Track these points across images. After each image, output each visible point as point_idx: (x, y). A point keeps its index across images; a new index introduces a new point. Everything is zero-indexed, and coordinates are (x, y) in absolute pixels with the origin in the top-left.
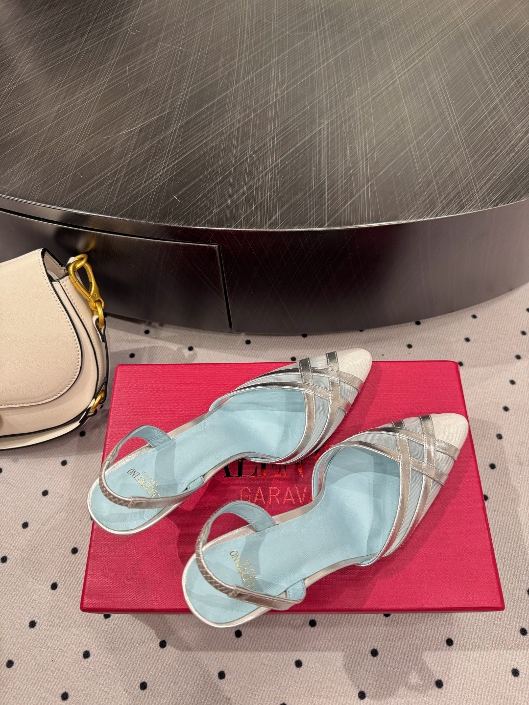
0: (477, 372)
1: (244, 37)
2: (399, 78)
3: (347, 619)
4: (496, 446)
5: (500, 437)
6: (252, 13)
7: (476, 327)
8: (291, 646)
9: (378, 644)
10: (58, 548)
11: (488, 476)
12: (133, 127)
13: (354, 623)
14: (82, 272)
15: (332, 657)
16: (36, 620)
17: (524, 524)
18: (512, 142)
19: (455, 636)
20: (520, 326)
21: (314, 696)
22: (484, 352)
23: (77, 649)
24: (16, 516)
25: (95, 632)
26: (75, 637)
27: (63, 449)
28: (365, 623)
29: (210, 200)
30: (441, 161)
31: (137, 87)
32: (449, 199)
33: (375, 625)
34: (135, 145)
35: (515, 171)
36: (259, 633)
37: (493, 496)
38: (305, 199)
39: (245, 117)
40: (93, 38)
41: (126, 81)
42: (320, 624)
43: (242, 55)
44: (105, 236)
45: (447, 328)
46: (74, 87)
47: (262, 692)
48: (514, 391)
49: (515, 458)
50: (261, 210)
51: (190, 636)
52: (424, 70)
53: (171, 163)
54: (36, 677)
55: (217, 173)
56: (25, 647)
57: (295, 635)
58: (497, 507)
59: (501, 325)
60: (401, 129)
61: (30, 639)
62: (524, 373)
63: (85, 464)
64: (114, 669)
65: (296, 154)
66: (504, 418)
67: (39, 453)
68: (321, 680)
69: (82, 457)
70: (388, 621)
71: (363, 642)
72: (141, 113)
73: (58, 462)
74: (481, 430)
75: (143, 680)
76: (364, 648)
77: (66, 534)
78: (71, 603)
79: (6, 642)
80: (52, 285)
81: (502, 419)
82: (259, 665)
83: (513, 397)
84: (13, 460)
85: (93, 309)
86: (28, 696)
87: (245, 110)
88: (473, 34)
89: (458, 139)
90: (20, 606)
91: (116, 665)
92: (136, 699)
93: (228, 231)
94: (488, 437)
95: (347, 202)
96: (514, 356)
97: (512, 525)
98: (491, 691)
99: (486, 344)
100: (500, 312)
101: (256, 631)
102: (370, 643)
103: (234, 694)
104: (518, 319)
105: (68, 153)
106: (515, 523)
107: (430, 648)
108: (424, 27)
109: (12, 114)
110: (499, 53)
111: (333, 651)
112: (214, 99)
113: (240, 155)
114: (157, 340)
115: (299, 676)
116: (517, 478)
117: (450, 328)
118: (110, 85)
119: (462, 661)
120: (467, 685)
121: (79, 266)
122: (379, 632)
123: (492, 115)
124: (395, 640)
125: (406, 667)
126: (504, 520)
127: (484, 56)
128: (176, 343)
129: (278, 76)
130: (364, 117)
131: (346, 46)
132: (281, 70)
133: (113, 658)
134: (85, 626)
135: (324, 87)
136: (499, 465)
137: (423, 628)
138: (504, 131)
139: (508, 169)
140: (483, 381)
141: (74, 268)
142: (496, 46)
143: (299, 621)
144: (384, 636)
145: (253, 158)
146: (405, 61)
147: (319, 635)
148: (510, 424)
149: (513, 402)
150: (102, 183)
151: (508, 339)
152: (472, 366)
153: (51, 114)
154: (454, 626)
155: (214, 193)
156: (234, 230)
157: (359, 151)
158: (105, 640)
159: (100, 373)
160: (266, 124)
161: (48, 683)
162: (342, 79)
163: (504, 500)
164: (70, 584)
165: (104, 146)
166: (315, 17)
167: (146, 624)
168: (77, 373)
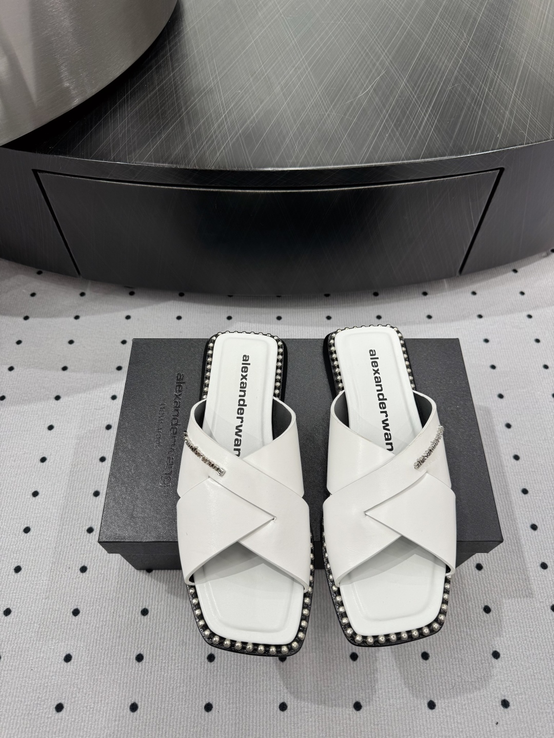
12: (365, 90)
29: (488, 129)
34: (382, 102)
39: (455, 63)
40: (255, 28)
41: (322, 56)
50: (535, 126)
53: (427, 109)
55: (473, 108)
72: (361, 77)
105: (325, 121)
109: (239, 101)
113: (480, 91)
118: (310, 62)
129: (452, 29)
132: (451, 24)
145: (493, 92)
150: (381, 137)
153: (278, 94)
155: (486, 122)
165: (354, 109)
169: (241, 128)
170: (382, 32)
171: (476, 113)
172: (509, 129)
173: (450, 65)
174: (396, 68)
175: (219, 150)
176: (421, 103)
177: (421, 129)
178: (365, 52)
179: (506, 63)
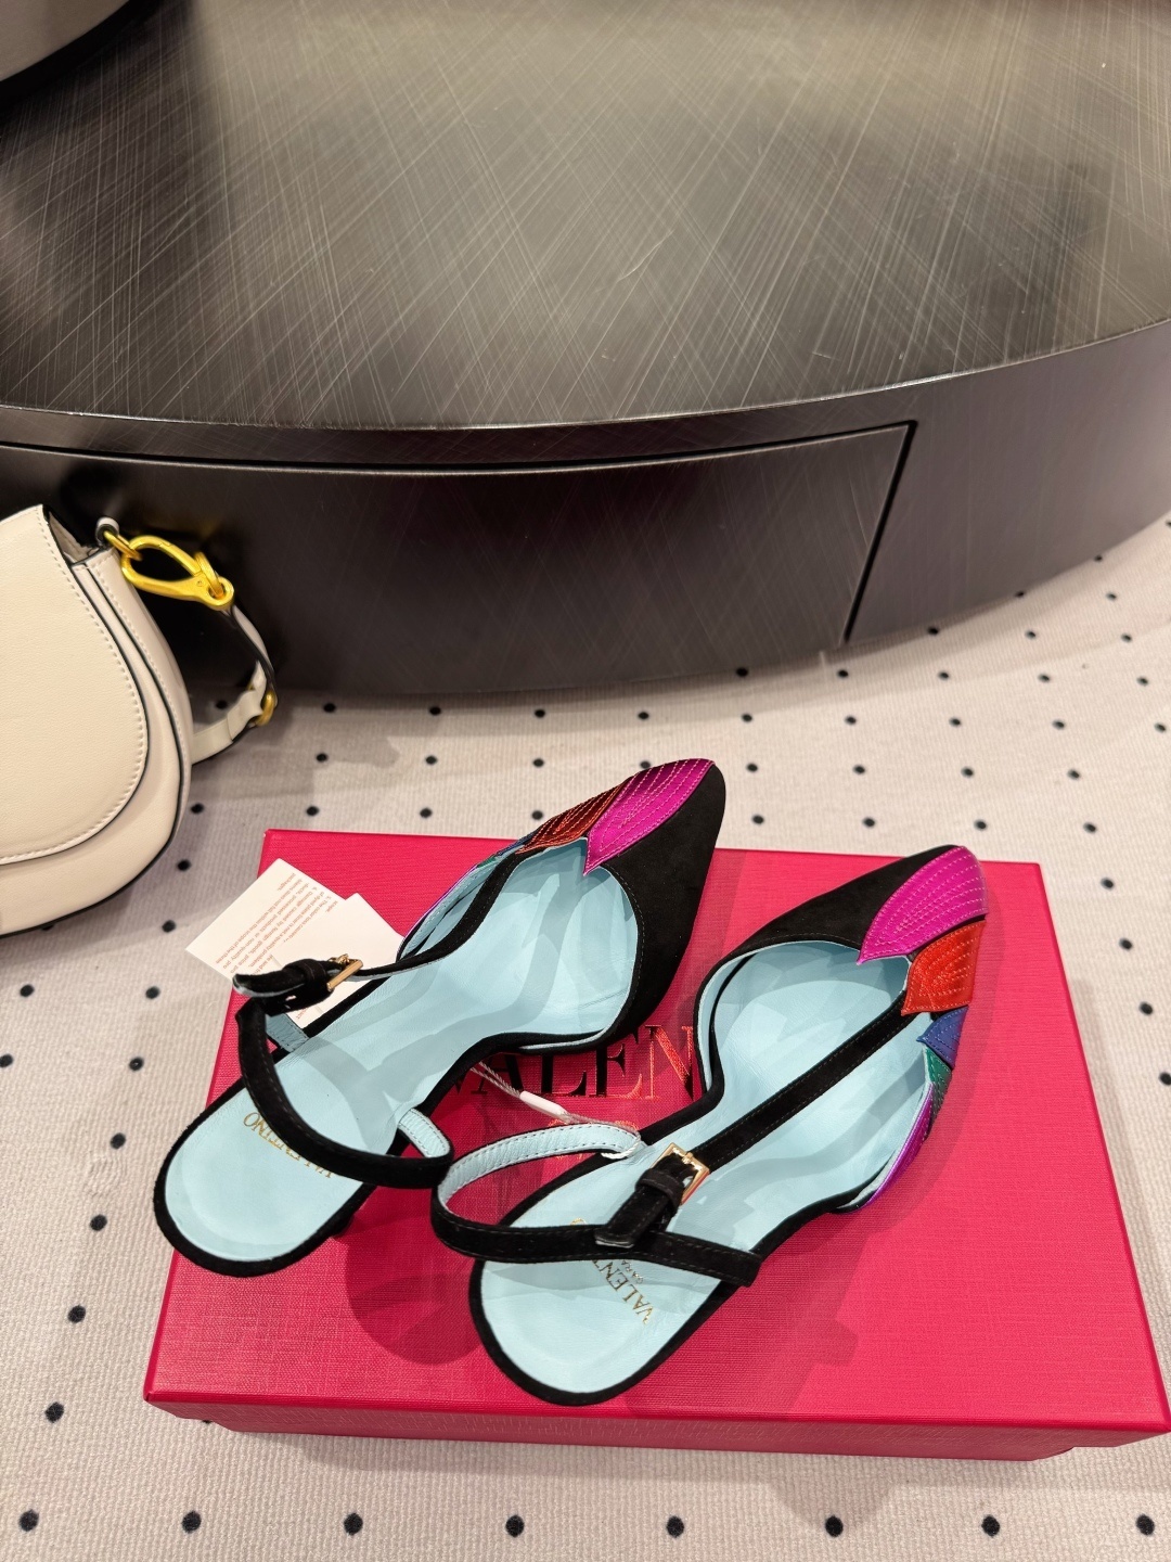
12: (631, 266)
29: (880, 342)
31: (575, 205)
34: (665, 291)
40: (409, 144)
41: (545, 200)
46: (453, 225)
53: (758, 304)
72: (625, 242)
105: (548, 328)
109: (369, 289)
114: (673, 725)
118: (520, 211)
150: (663, 361)
153: (452, 276)
160: (861, 218)
165: (608, 305)
169: (372, 343)
170: (668, 153)
171: (856, 313)
172: (923, 343)
173: (805, 220)
174: (695, 225)
175: (323, 387)
176: (745, 293)
177: (745, 344)
178: (632, 193)
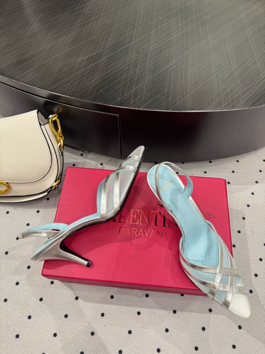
0: (236, 187)
1: (140, 19)
2: (211, 44)
3: (163, 295)
4: (242, 223)
5: (244, 218)
6: (145, 8)
7: (238, 166)
8: (136, 305)
9: (177, 308)
10: (32, 250)
11: (236, 236)
12: (85, 57)
13: (166, 297)
14: (55, 123)
15: (155, 312)
16: (19, 282)
17: (251, 260)
18: (261, 79)
19: (213, 308)
20: (259, 167)
21: (145, 328)
22: (241, 179)
23: (37, 297)
24: (14, 234)
25: (46, 290)
26: (37, 291)
27: (38, 205)
28: (172, 298)
29: (118, 93)
30: (227, 85)
31: (88, 38)
32: (228, 102)
33: (176, 299)
34: (84, 65)
35: (261, 92)
36: (122, 297)
37: (238, 246)
38: (161, 97)
39: (137, 57)
40: (69, 14)
41: (83, 35)
42: (151, 296)
43: (138, 27)
44: (67, 106)
45: (224, 166)
46: (58, 36)
47: (120, 324)
48: (253, 198)
49: (250, 229)
50: (140, 100)
51: (89, 296)
52: (223, 41)
53: (101, 75)
54: (17, 307)
55: (122, 81)
56: (13, 293)
57: (139, 300)
58: (239, 251)
59: (250, 166)
60: (209, 68)
61: (16, 290)
62: (259, 190)
63: (48, 213)
64: (53, 307)
65: (159, 75)
66: (247, 210)
67: (27, 206)
68: (148, 322)
69: (47, 210)
70: (183, 298)
71: (170, 306)
73: (35, 211)
74: (235, 215)
75: (66, 314)
76: (170, 309)
77: (36, 244)
78: (36, 276)
79: (5, 290)
80: (41, 127)
81: (246, 210)
82: (120, 312)
83: (252, 201)
84: (14, 208)
85: (59, 140)
86: (13, 315)
87: (137, 53)
88: (249, 26)
89: (236, 75)
90: (12, 275)
91: (54, 306)
92: (62, 322)
93: (124, 108)
94: (238, 218)
95: (181, 100)
96: (255, 181)
97: (245, 260)
98: (227, 335)
99: (242, 175)
100: (250, 160)
101: (120, 297)
102: (173, 307)
103: (108, 324)
104: (258, 164)
105: (53, 66)
106: (247, 259)
107: (201, 312)
108: (225, 21)
109: (29, 46)
110: (260, 36)
111: (155, 309)
112: (123, 47)
113: (133, 74)
114: (86, 159)
115: (138, 319)
116: (250, 239)
117: (225, 166)
118: (75, 36)
119: (215, 320)
120: (216, 331)
121: (54, 119)
122: (178, 303)
123: (253, 65)
124: (185, 307)
125: (189, 319)
126: (242, 257)
127: (253, 37)
128: (95, 161)
129: (154, 39)
130: (192, 61)
131: (188, 27)
132: (156, 36)
133: (53, 302)
134: (42, 287)
135: (175, 45)
136: (242, 231)
137: (199, 303)
138: (258, 73)
139: (258, 91)
140: (239, 192)
141: (51, 120)
142: (259, 32)
143: (141, 294)
144: (180, 305)
145: (139, 76)
146: (214, 37)
147: (149, 301)
148: (249, 213)
149: (252, 203)
150: (68, 82)
151: (253, 173)
152: (234, 184)
153: (47, 48)
154: (213, 303)
155: (120, 90)
156: (127, 108)
157: (188, 77)
158: (50, 294)
159: (59, 170)
160: (146, 61)
161: (22, 311)
162: (184, 43)
163: (243, 248)
164: (36, 267)
165: (70, 65)
166: (174, 12)
167: (70, 288)
168: (49, 170)
170: (120, 31)
171: (120, 84)
172: (127, 97)
174: (108, 51)
176: (101, 71)
177: (89, 83)
178: (103, 39)
179: (160, 64)
